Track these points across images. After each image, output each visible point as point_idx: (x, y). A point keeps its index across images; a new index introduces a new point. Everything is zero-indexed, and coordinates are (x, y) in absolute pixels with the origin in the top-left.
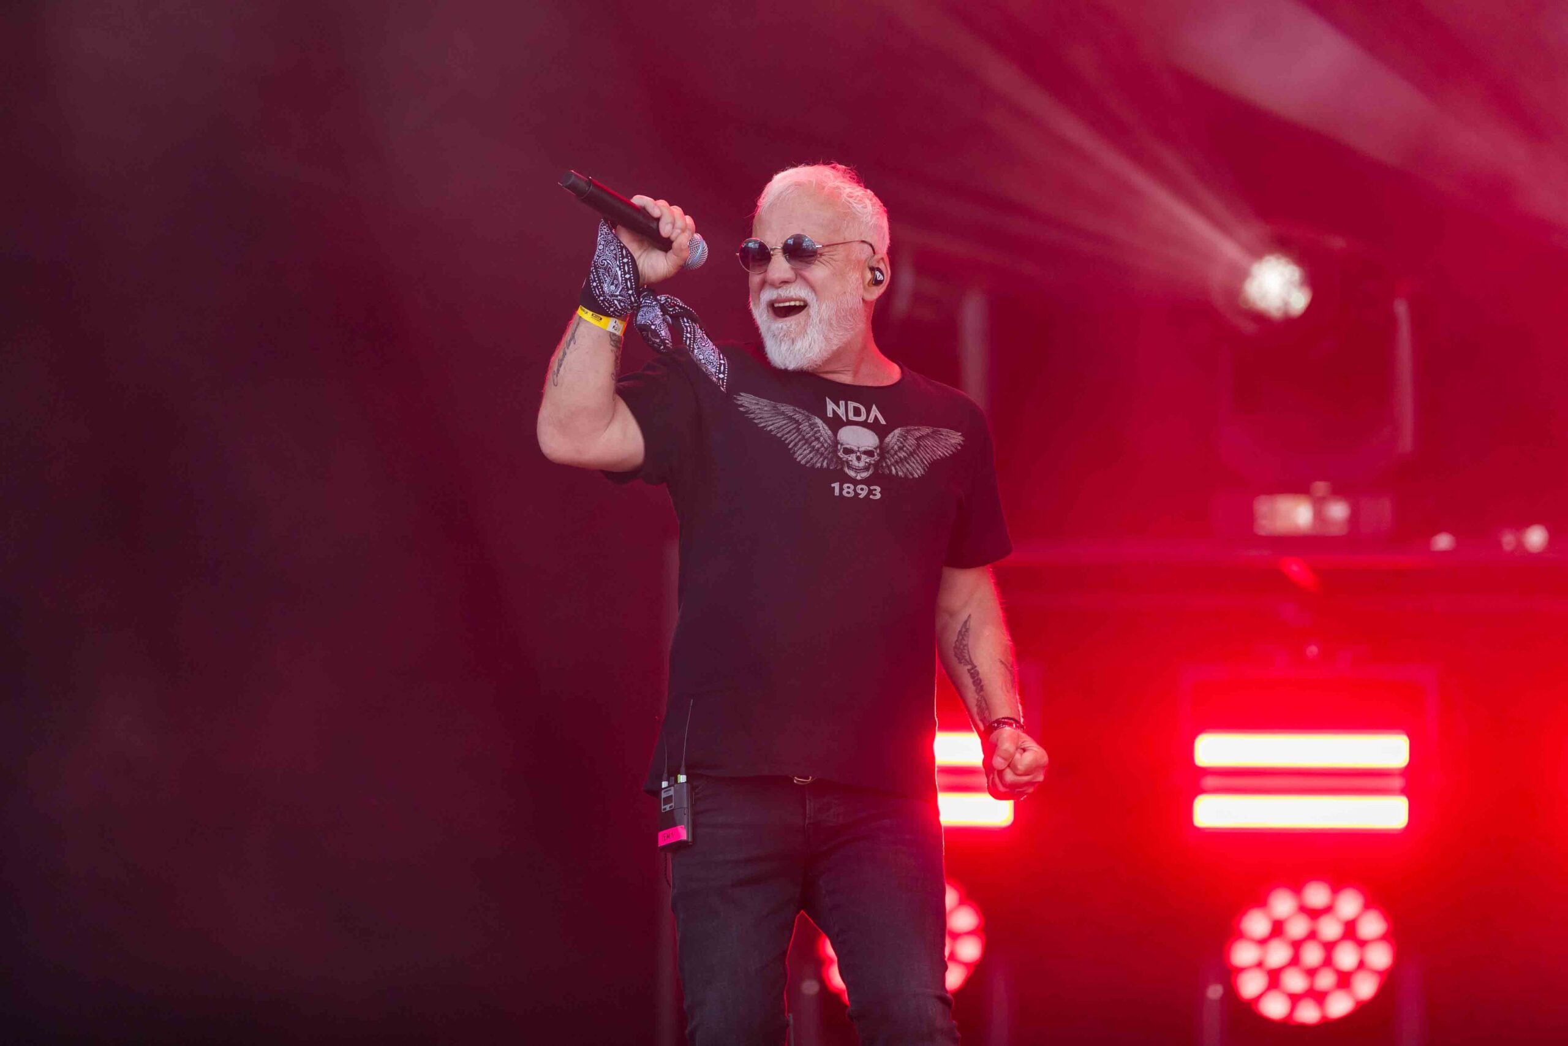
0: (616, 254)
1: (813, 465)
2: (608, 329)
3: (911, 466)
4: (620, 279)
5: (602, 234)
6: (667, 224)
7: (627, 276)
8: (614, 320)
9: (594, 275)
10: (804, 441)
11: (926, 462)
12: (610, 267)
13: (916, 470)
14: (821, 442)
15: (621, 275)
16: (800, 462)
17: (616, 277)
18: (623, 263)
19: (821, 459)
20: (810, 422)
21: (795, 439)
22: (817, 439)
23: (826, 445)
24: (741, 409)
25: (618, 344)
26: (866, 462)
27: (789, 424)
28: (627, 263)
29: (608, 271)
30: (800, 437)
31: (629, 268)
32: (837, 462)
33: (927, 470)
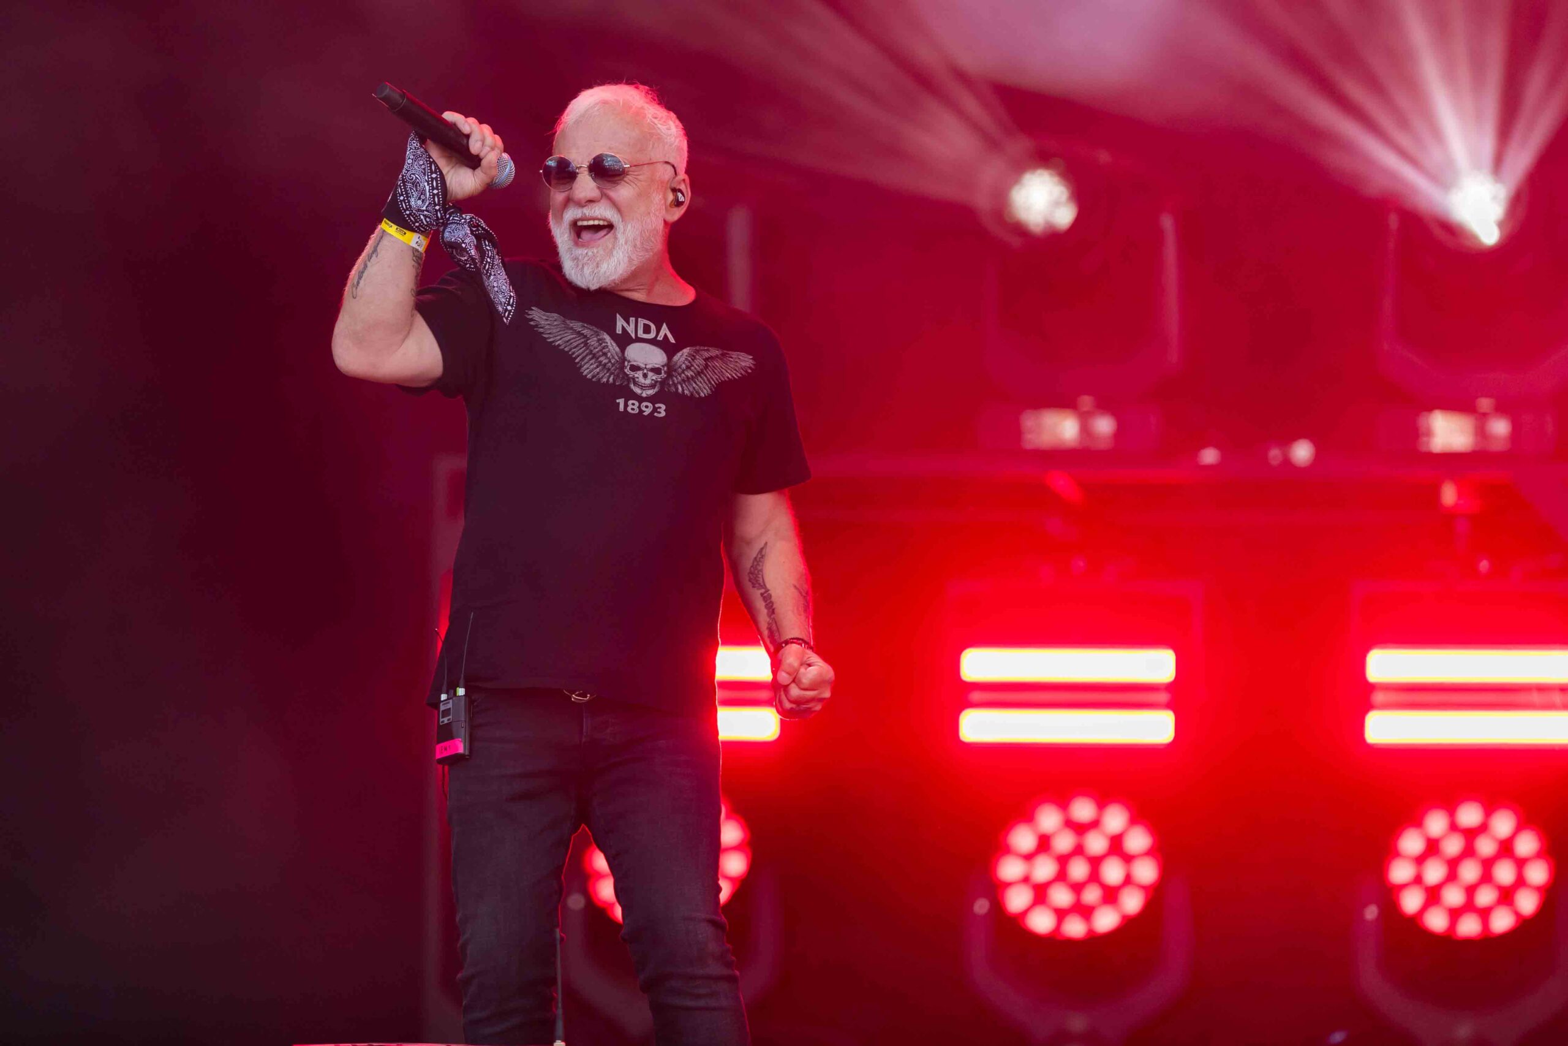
0: (424, 169)
1: (599, 380)
2: (411, 245)
3: (698, 385)
4: (428, 194)
5: (411, 149)
6: (477, 141)
7: (435, 192)
8: (418, 235)
9: (401, 189)
10: (591, 356)
11: (713, 383)
12: (418, 182)
13: (703, 389)
14: (609, 358)
15: (430, 190)
16: (586, 376)
17: (423, 192)
18: (432, 178)
19: (608, 374)
20: (599, 337)
21: (582, 353)
22: (605, 354)
23: (613, 362)
24: (532, 323)
25: (420, 261)
26: (652, 380)
27: (578, 339)
28: (436, 178)
29: (416, 186)
30: (587, 351)
31: (437, 184)
32: (623, 378)
33: (713, 390)
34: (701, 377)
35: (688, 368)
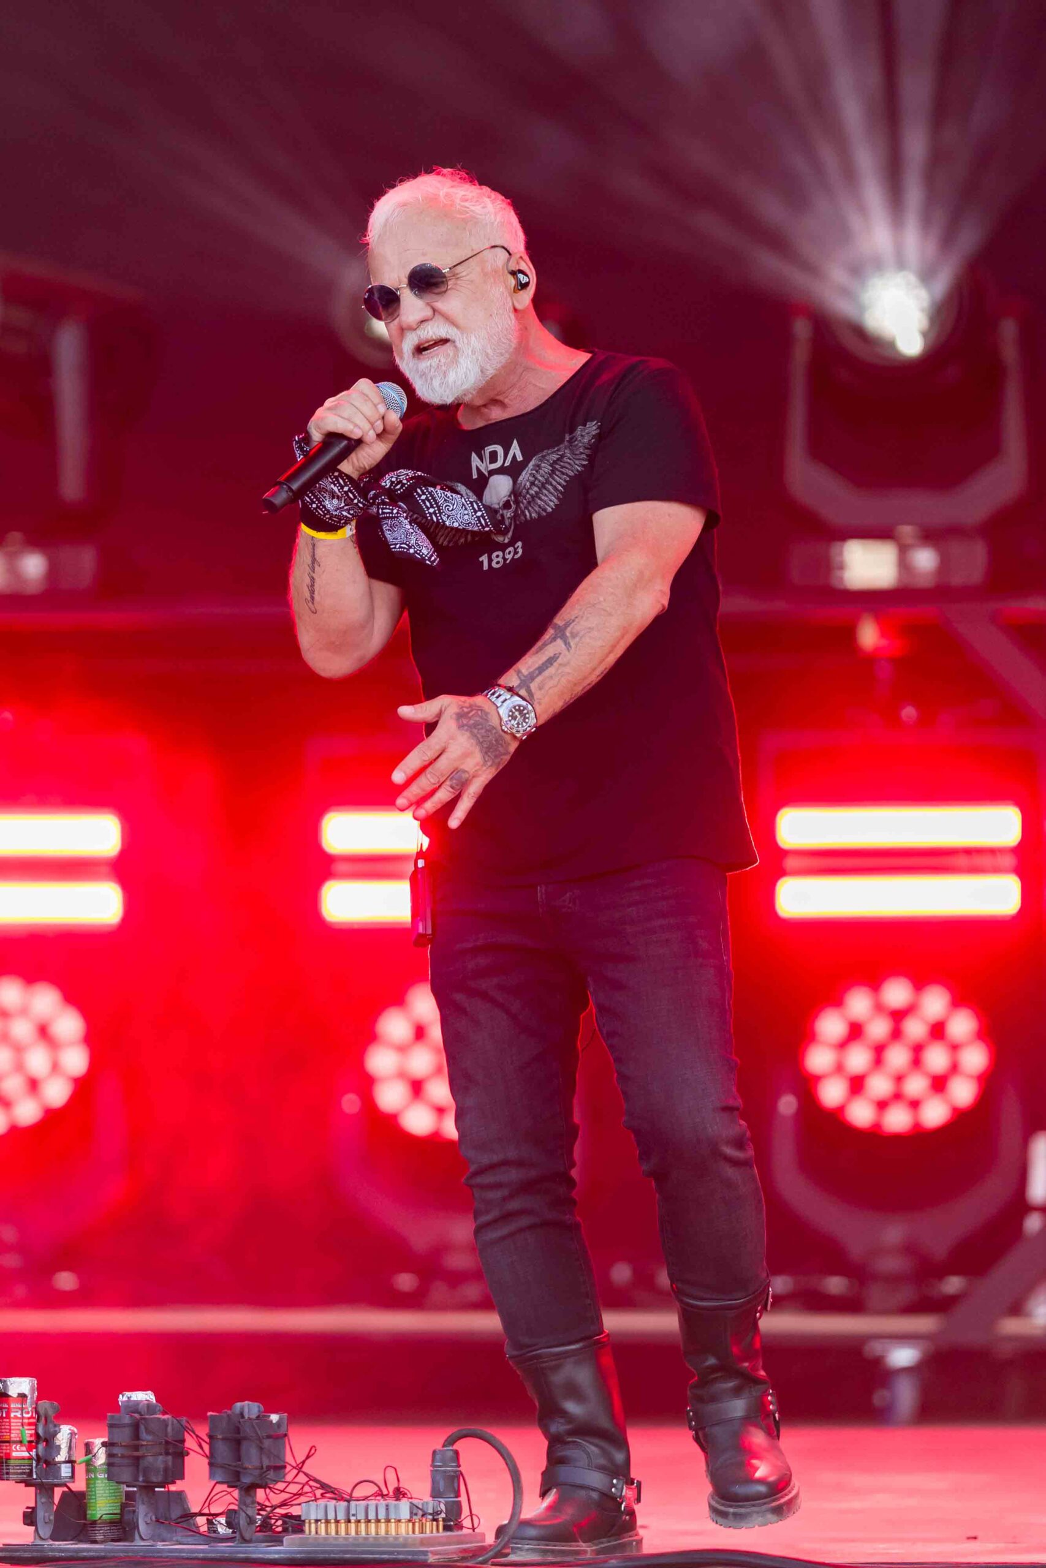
2: (347, 536)
3: (544, 500)
4: (339, 493)
11: (560, 488)
12: (323, 488)
13: (550, 502)
29: (324, 491)
33: (561, 497)
34: (545, 489)
35: (532, 484)
